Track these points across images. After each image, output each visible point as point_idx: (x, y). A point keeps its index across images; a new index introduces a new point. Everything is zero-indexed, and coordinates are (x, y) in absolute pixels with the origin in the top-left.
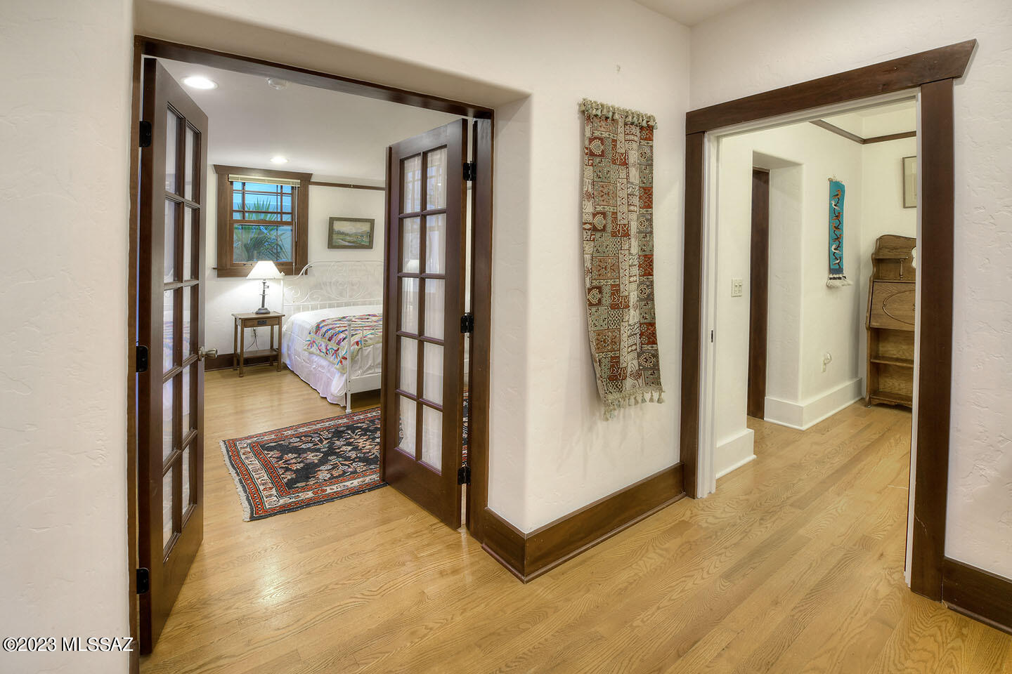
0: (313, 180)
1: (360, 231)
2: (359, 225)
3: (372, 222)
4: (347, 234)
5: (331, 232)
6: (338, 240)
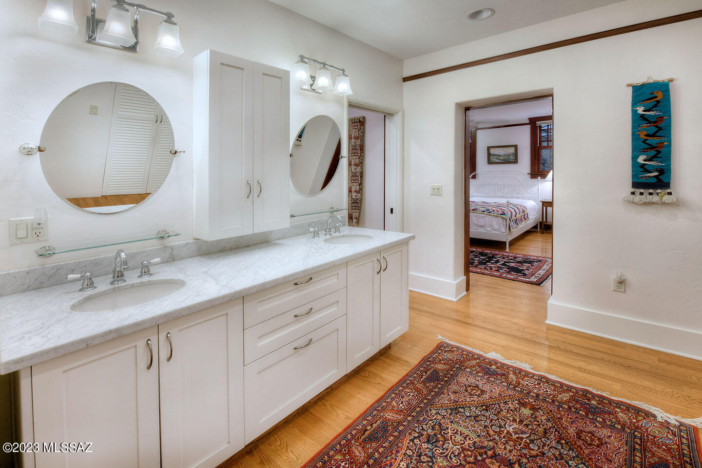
1: (508, 153)
2: (507, 149)
3: (516, 147)
4: (499, 155)
5: (489, 155)
6: (493, 159)
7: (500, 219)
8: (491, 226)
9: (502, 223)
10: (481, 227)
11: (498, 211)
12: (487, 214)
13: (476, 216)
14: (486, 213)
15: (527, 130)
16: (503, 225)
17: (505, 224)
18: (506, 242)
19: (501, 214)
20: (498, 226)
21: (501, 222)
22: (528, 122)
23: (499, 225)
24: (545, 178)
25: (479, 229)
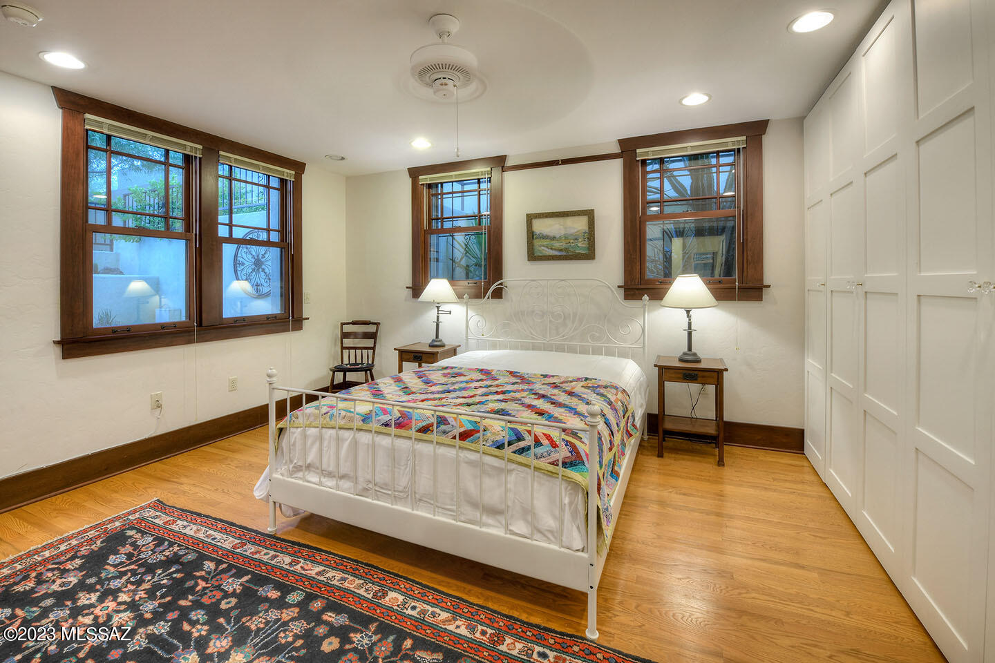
0: (509, 163)
1: (573, 231)
2: (569, 221)
3: (590, 214)
4: (554, 238)
5: (531, 236)
6: (541, 248)
7: (564, 485)
8: (528, 513)
9: (571, 503)
10: (493, 512)
11: (554, 445)
12: (510, 460)
13: (471, 463)
14: (508, 451)
15: (614, 172)
16: (574, 514)
17: (581, 507)
18: (585, 595)
19: (565, 465)
20: (554, 517)
21: (566, 501)
22: (617, 150)
23: (557, 512)
24: (661, 299)
25: (485, 518)
